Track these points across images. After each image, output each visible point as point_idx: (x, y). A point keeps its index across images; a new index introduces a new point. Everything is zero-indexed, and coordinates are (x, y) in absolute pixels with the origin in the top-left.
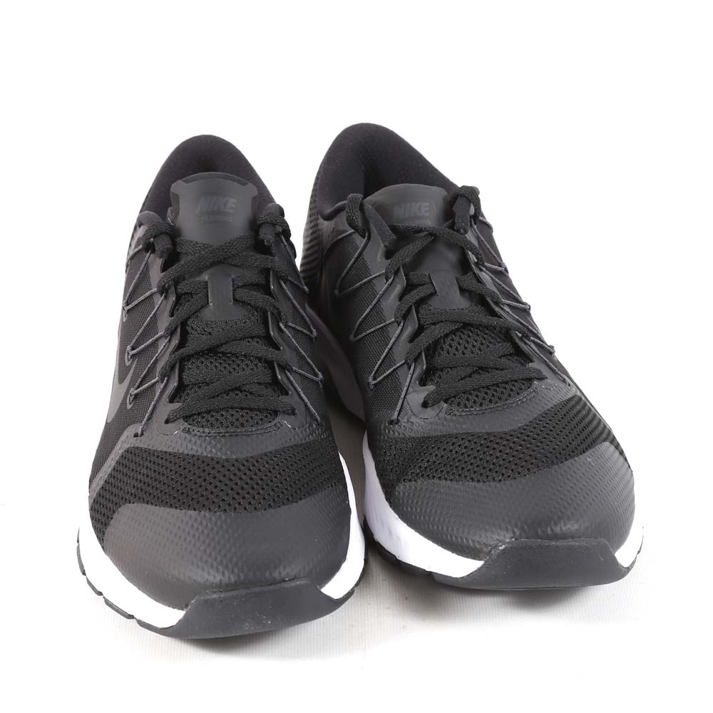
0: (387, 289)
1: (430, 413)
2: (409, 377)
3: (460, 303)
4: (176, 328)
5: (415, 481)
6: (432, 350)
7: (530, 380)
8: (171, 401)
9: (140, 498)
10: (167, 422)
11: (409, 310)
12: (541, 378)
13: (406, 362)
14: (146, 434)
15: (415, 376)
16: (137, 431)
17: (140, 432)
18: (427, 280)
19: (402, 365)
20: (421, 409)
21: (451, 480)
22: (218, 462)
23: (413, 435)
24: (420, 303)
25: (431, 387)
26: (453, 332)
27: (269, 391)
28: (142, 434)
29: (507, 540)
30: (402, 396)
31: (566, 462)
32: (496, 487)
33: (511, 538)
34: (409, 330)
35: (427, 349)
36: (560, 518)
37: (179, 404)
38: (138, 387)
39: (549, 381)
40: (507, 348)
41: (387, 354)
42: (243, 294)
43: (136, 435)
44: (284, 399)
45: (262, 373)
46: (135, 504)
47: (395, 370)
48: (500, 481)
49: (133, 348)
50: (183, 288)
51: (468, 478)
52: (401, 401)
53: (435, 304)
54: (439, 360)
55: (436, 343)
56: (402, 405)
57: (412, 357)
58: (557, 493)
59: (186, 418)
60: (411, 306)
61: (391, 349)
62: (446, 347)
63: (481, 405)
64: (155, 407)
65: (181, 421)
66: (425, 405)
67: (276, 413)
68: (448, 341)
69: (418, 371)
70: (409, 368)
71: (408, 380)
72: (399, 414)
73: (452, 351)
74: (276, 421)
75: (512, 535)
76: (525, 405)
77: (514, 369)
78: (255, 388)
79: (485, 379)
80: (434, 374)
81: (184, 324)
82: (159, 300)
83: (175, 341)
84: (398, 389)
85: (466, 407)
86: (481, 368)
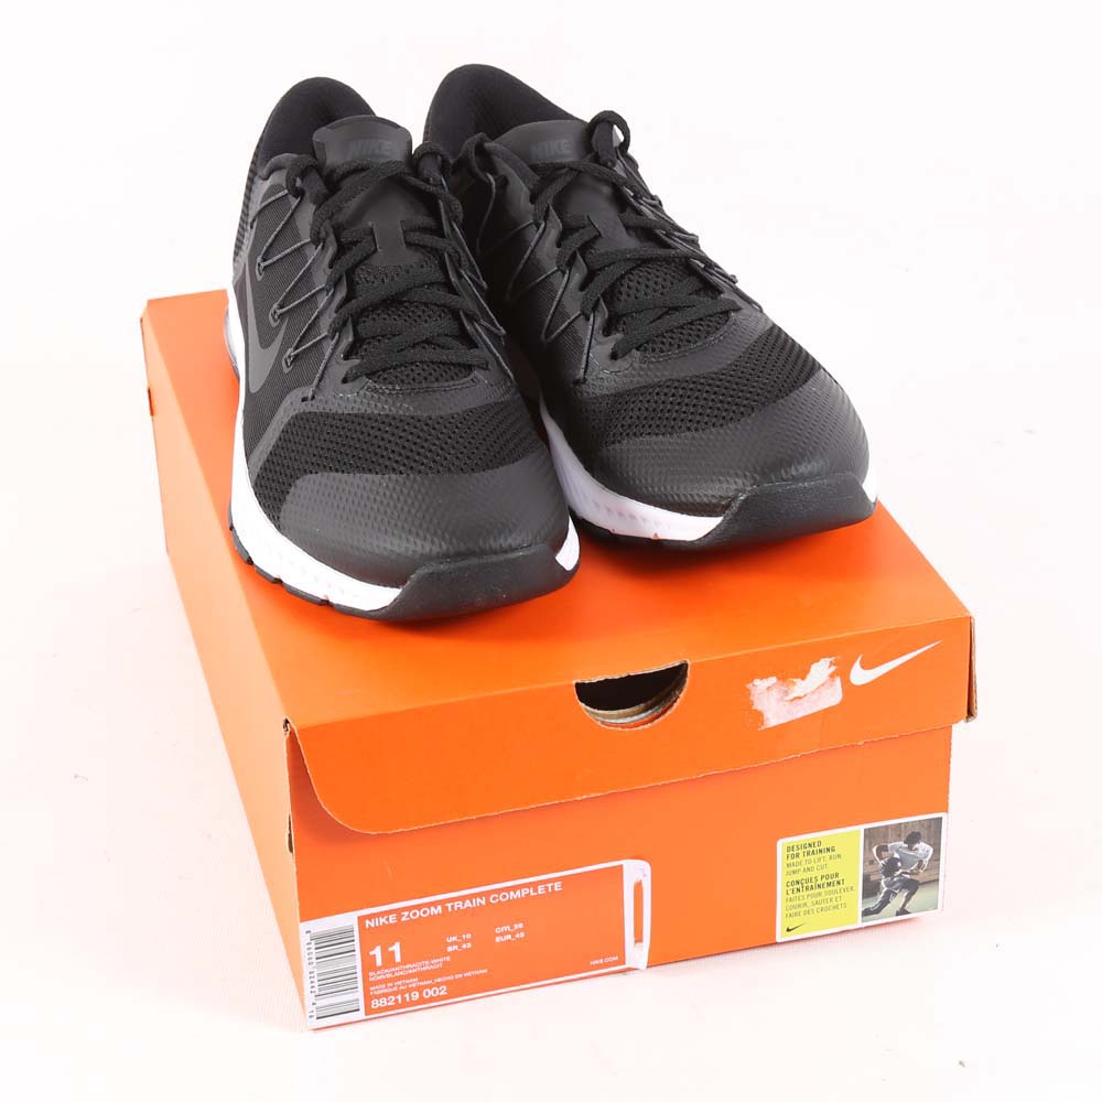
0: (540, 238)
1: (621, 364)
2: (589, 329)
3: (629, 243)
4: (340, 278)
5: (620, 442)
6: (610, 295)
7: (726, 313)
8: (347, 357)
9: (325, 467)
10: (345, 381)
11: (573, 257)
12: (738, 309)
13: (583, 313)
14: (318, 397)
15: (596, 326)
16: (305, 395)
17: (310, 396)
18: (586, 222)
19: (577, 318)
20: (609, 362)
21: (663, 434)
22: (419, 421)
23: (605, 392)
24: (585, 248)
25: (619, 336)
26: (629, 272)
27: (456, 344)
28: (313, 398)
29: (749, 489)
30: (586, 351)
31: (792, 394)
32: (719, 433)
33: (752, 485)
34: (577, 277)
35: (603, 295)
36: (803, 456)
37: (357, 361)
38: (296, 348)
39: (745, 311)
40: (694, 283)
41: (556, 308)
42: (415, 237)
43: (304, 400)
44: (475, 352)
45: (446, 324)
46: (320, 474)
47: (570, 324)
48: (721, 425)
49: (281, 307)
50: (347, 236)
51: (684, 428)
52: (585, 357)
53: (601, 248)
54: (620, 307)
55: (613, 286)
56: (587, 362)
57: (591, 305)
58: (791, 428)
59: (369, 375)
60: (575, 252)
61: (560, 301)
62: (624, 289)
63: (679, 346)
64: (325, 368)
65: (365, 379)
66: (614, 356)
67: (469, 368)
68: (626, 282)
69: (599, 321)
70: (588, 319)
71: (590, 332)
72: (585, 372)
73: (632, 292)
74: (471, 376)
75: (752, 481)
76: (730, 341)
77: (704, 304)
78: (442, 340)
79: (677, 319)
80: (618, 322)
81: (350, 273)
82: (313, 253)
83: (341, 294)
84: (578, 342)
85: (662, 351)
86: (670, 309)
